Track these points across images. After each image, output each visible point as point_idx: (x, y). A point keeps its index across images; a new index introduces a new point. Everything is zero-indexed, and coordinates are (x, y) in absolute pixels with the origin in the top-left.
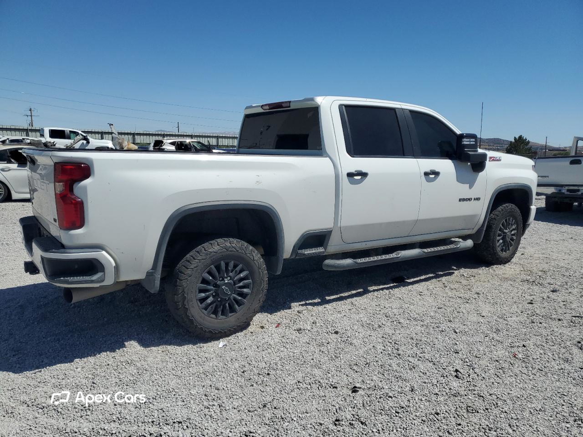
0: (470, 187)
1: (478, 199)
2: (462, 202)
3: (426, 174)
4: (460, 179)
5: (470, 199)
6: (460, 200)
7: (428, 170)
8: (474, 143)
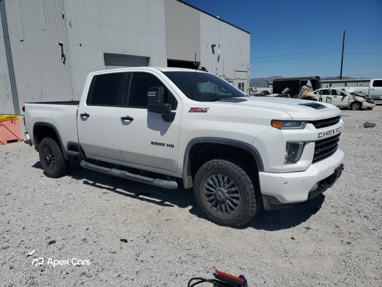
0: (162, 134)
1: (172, 146)
2: (154, 146)
3: (123, 119)
4: (151, 125)
5: (163, 145)
6: (152, 143)
7: (125, 116)
8: (155, 95)
